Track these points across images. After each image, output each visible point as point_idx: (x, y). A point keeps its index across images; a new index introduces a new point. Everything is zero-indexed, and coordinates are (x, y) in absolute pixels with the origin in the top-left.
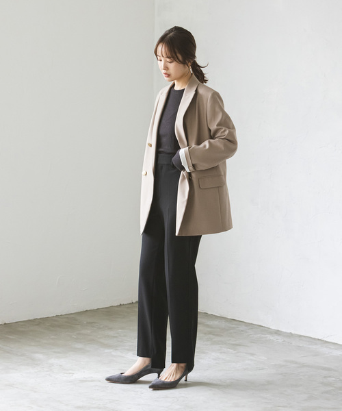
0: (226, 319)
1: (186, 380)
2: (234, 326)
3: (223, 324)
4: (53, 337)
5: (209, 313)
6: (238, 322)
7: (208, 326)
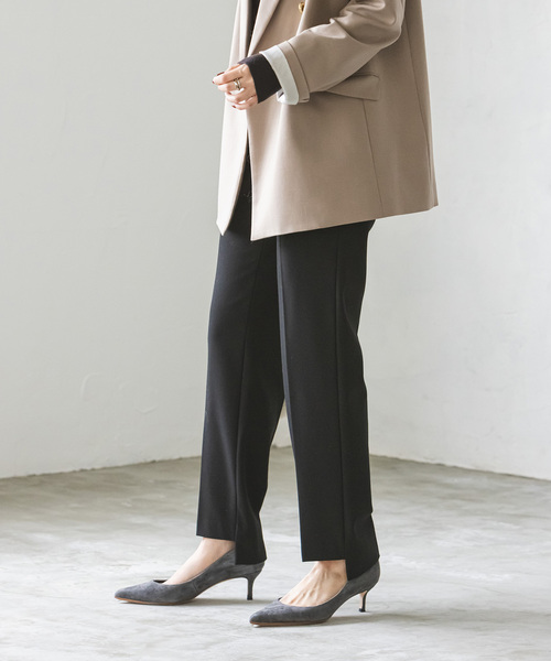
0: (490, 474)
1: (363, 610)
2: (510, 485)
3: (484, 482)
4: (75, 505)
5: (449, 463)
6: (517, 479)
7: (448, 486)
